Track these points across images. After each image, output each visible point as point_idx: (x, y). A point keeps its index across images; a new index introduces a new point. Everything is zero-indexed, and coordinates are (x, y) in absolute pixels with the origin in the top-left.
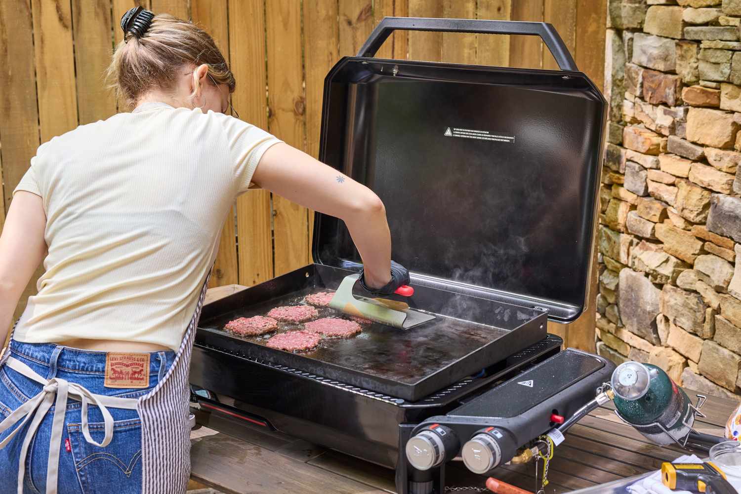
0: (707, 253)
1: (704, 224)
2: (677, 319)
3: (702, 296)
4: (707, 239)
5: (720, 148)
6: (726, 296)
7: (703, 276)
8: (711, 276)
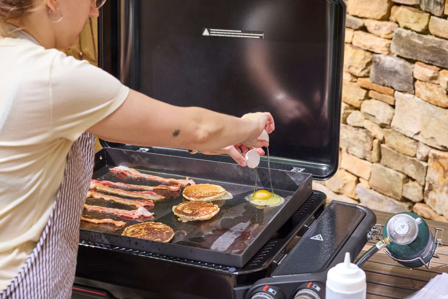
0: (370, 98)
1: (368, 77)
2: (349, 149)
3: (368, 131)
4: (370, 88)
5: (378, 20)
6: (390, 130)
7: (368, 116)
8: (377, 116)
